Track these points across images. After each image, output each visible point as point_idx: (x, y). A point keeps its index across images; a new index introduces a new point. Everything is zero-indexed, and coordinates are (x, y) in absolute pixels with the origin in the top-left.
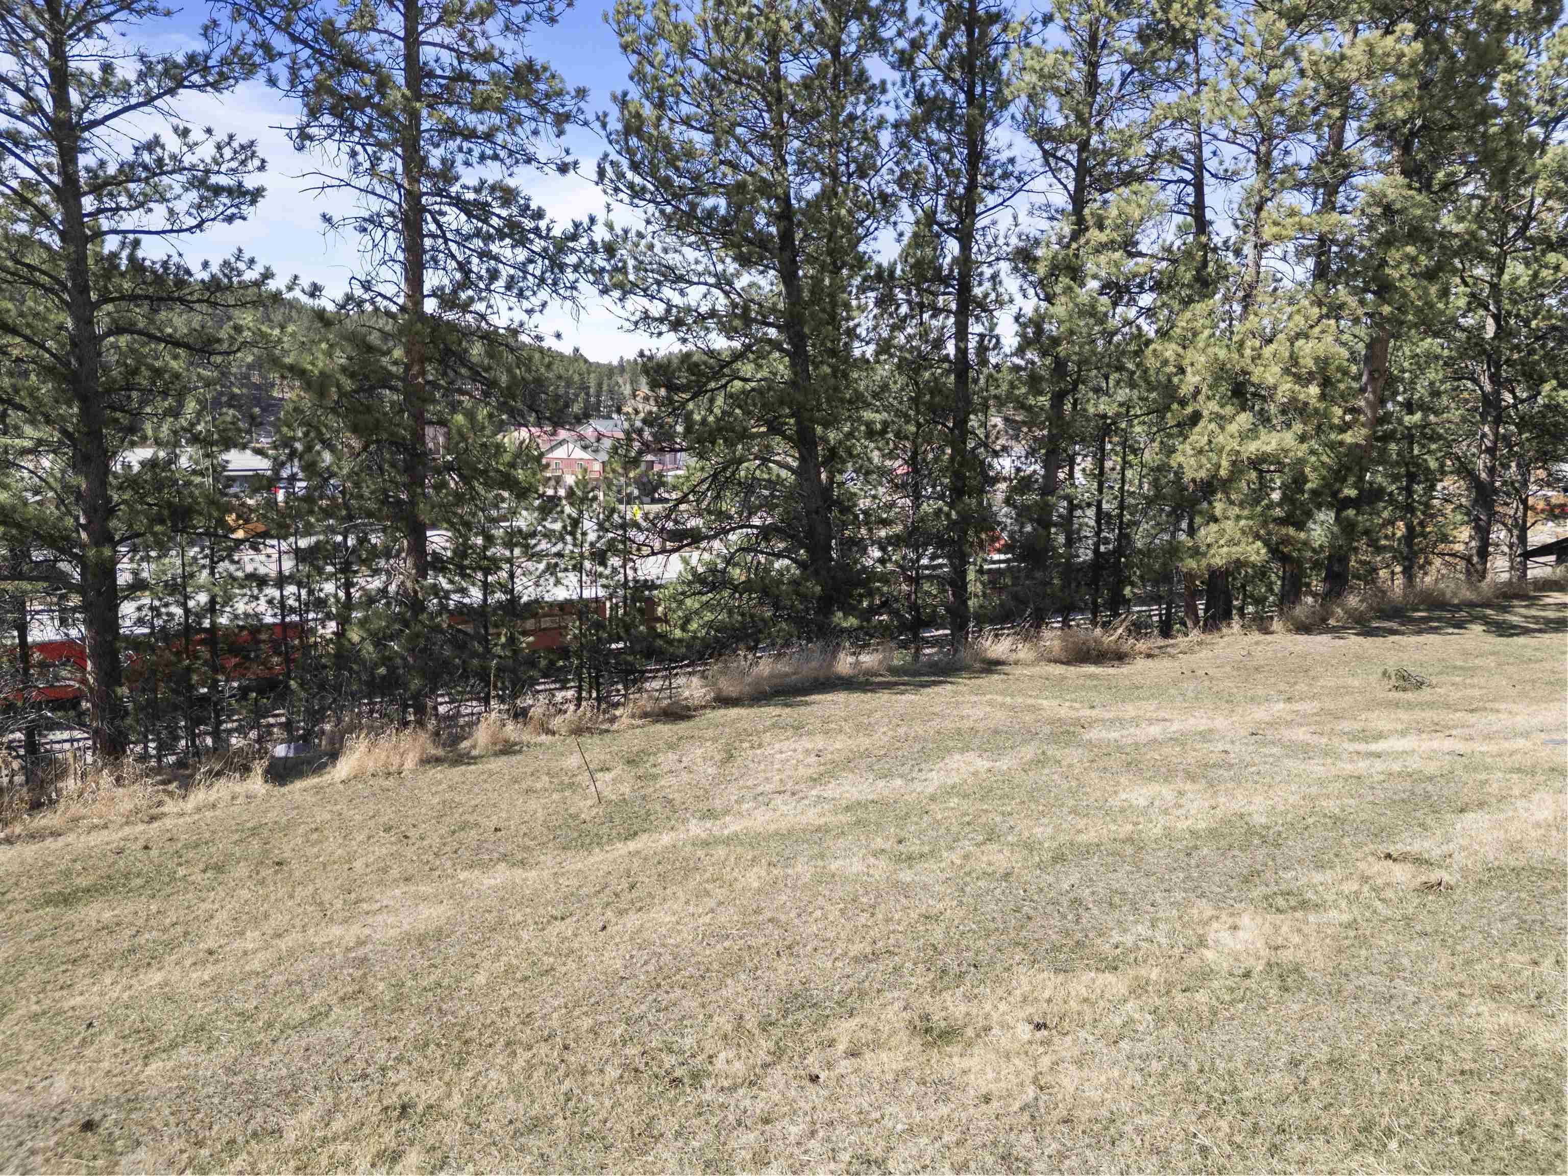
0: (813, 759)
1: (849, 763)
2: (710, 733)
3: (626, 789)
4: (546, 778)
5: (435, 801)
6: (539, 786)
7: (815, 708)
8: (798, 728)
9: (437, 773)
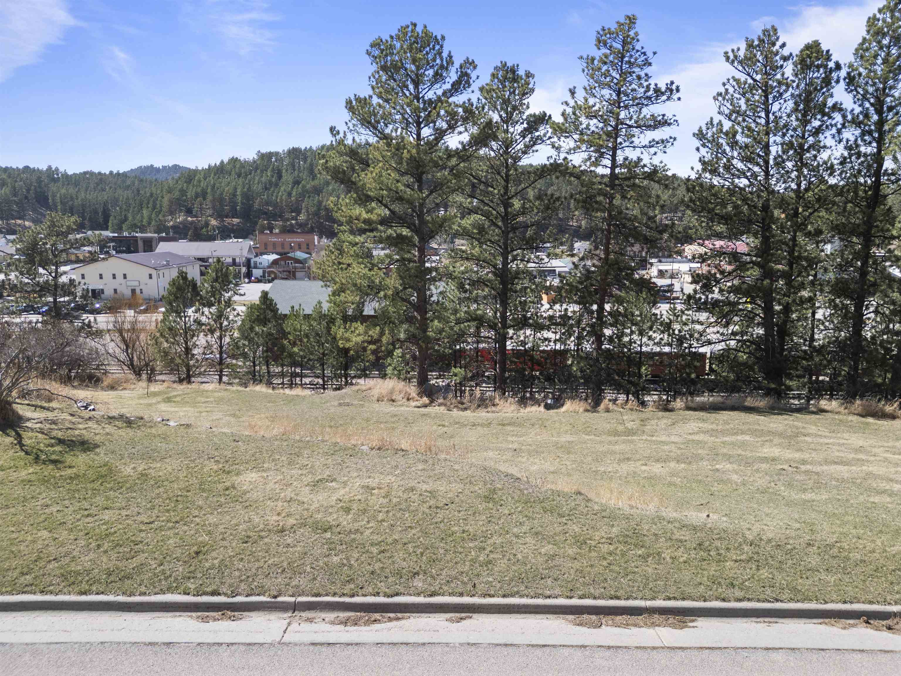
0: (697, 429)
2: (674, 417)
3: (635, 427)
5: (584, 420)
7: (719, 415)
8: (704, 420)
9: (588, 414)
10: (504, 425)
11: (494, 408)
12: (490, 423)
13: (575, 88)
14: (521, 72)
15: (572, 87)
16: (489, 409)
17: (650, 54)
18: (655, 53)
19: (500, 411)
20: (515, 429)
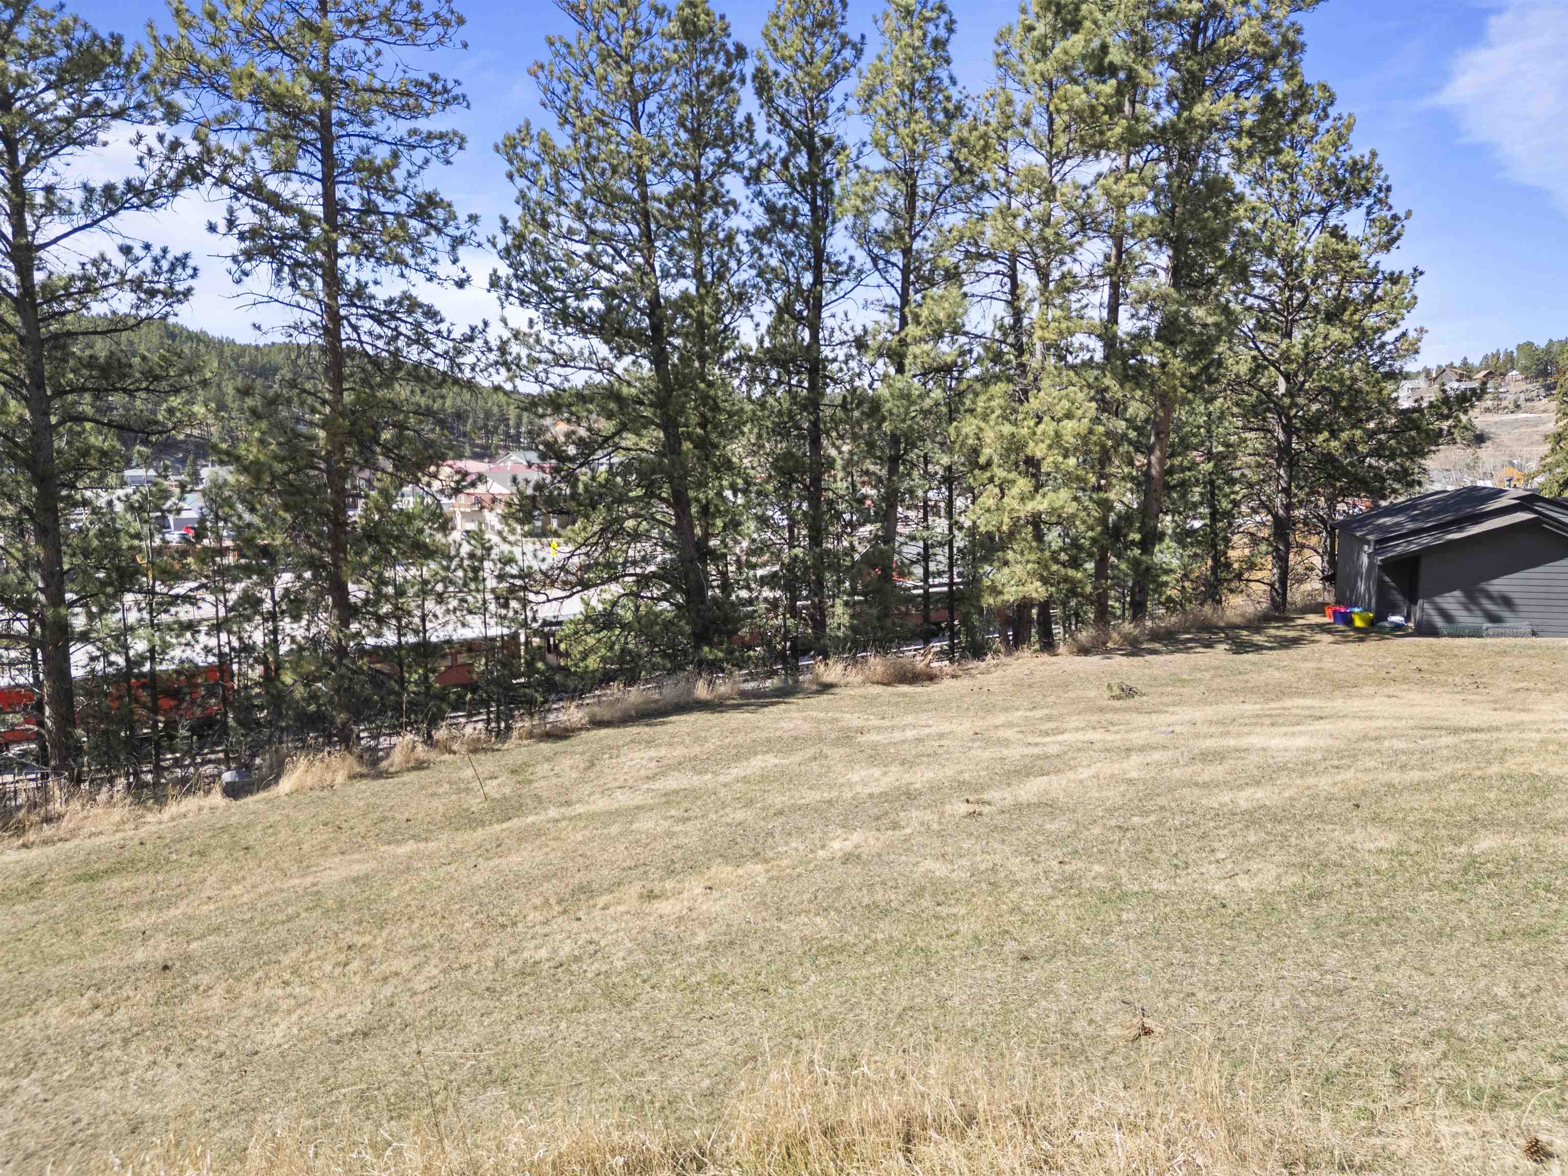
0: (654, 764)
1: (679, 766)
2: (580, 749)
3: (507, 791)
4: (447, 786)
5: (361, 804)
6: (440, 791)
7: (669, 726)
8: (650, 743)
9: (362, 785)
10: (93, 877)
11: (48, 830)
12: (38, 884)
16: (31, 836)
19: (73, 833)
20: (141, 880)
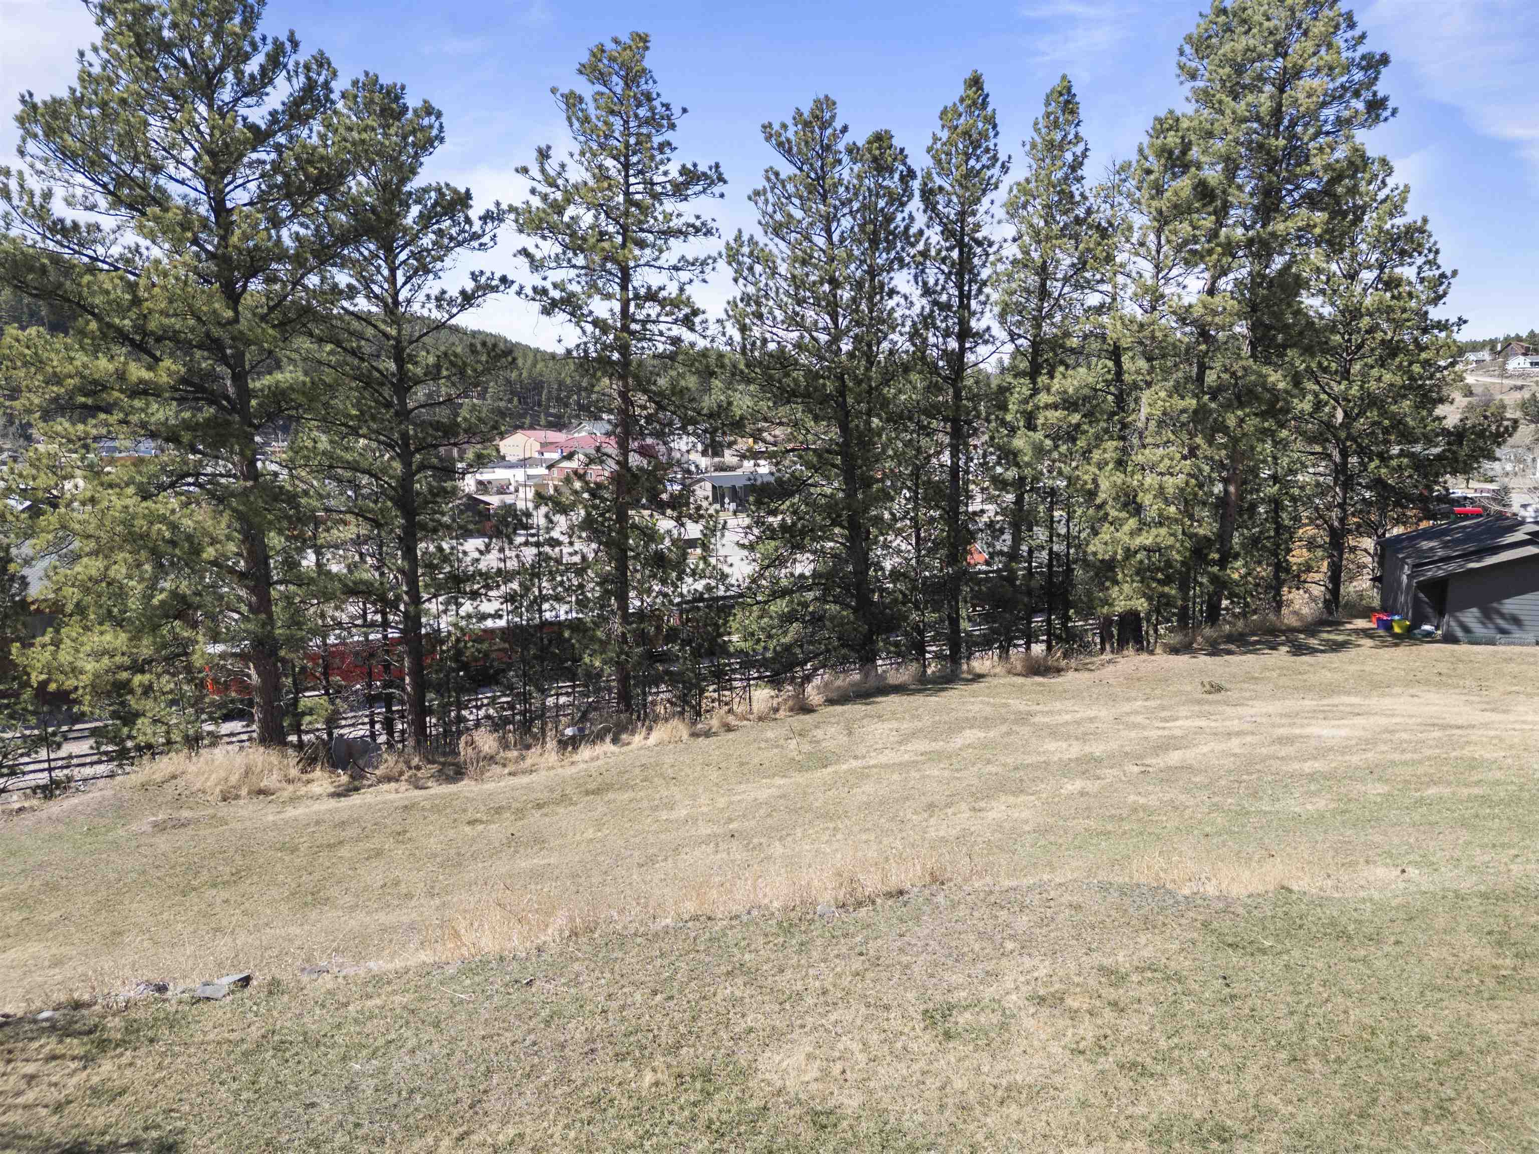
0: (895, 733)
1: (914, 735)
3: (808, 748)
8: (879, 717)
13: (549, 148)
14: (412, 101)
15: (543, 146)
17: (676, 111)
18: (685, 111)
